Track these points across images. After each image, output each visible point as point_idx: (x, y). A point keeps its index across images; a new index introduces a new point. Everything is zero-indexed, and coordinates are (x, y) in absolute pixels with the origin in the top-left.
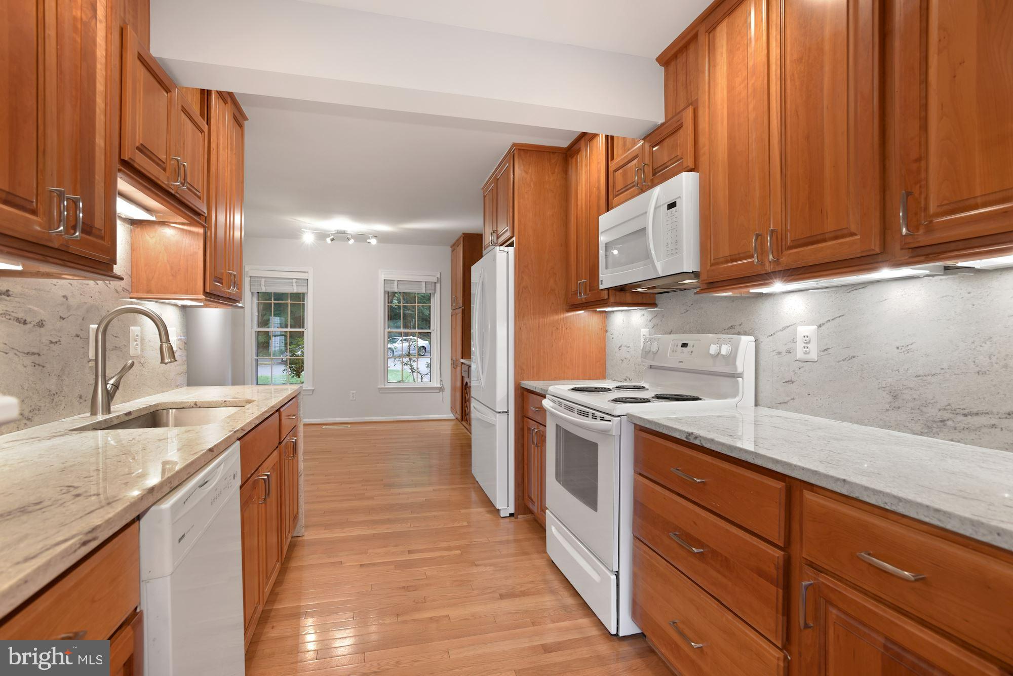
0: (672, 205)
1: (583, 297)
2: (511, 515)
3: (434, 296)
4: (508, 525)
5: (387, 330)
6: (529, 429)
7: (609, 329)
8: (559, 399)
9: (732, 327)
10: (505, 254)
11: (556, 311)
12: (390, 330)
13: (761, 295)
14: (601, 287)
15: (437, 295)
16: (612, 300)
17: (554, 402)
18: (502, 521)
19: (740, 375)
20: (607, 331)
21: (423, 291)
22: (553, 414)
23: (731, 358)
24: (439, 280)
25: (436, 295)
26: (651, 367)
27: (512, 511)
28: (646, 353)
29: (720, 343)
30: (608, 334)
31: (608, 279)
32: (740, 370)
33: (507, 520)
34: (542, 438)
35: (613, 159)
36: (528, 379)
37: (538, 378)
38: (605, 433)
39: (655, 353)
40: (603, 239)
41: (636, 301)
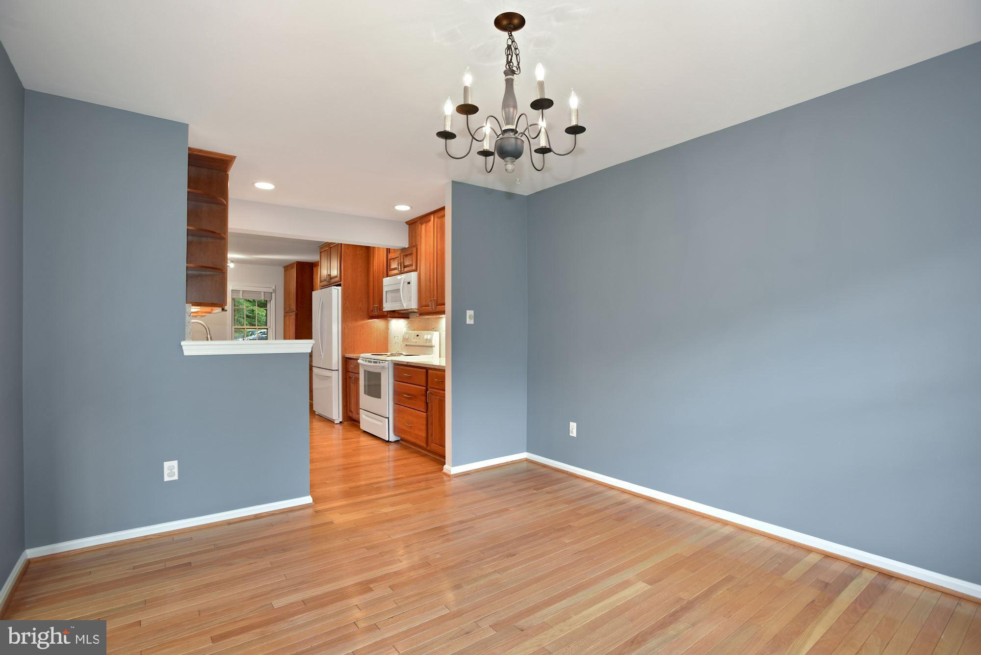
0: (409, 283)
1: (376, 313)
2: (341, 422)
3: (270, 301)
4: (340, 427)
5: (234, 327)
6: (350, 377)
7: (389, 328)
8: (365, 359)
9: (433, 329)
10: (337, 290)
11: (363, 319)
12: (236, 327)
13: (441, 317)
14: (384, 310)
15: (273, 302)
16: (389, 316)
17: (363, 360)
18: (336, 426)
19: (434, 346)
20: (388, 329)
21: (263, 298)
22: (363, 365)
23: (430, 341)
24: (275, 291)
25: (271, 301)
26: (406, 345)
27: (341, 421)
28: (405, 339)
29: (428, 334)
30: (389, 331)
31: (387, 307)
32: (433, 345)
33: (339, 425)
34: (357, 379)
35: (389, 252)
36: (349, 353)
37: (353, 352)
38: (383, 367)
39: (407, 339)
40: (385, 289)
41: (399, 316)
